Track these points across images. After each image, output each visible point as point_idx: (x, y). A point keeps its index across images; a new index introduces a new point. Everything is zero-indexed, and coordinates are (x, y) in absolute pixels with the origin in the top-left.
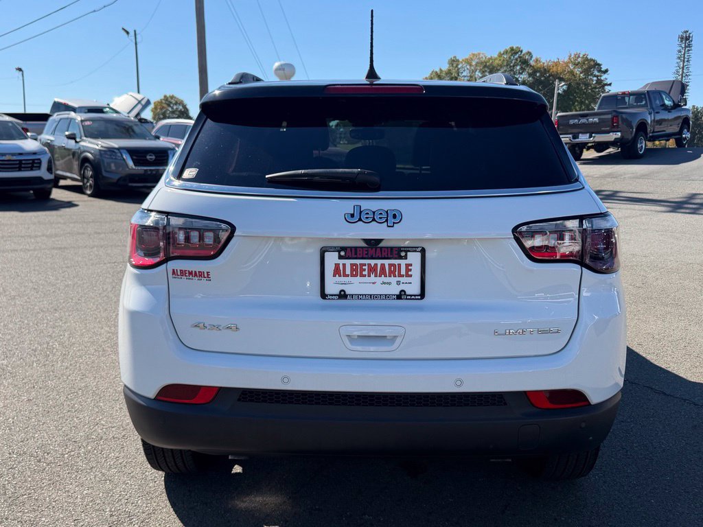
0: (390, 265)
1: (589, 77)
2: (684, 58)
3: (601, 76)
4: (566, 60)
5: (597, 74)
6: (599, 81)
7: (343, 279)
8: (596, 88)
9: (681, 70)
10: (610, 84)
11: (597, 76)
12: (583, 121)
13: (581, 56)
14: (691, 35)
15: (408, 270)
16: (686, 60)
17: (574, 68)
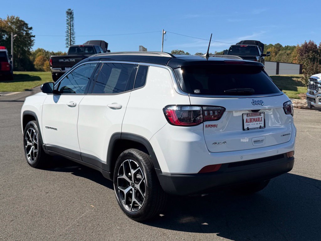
0: (258, 118)
1: (21, 31)
2: (70, 24)
3: (28, 31)
4: (6, 19)
5: (26, 30)
6: (27, 34)
7: (248, 123)
8: (26, 38)
9: (69, 31)
10: (34, 36)
11: (26, 31)
12: (67, 60)
13: (15, 18)
14: (72, 12)
15: (262, 119)
16: (71, 25)
17: (12, 25)
